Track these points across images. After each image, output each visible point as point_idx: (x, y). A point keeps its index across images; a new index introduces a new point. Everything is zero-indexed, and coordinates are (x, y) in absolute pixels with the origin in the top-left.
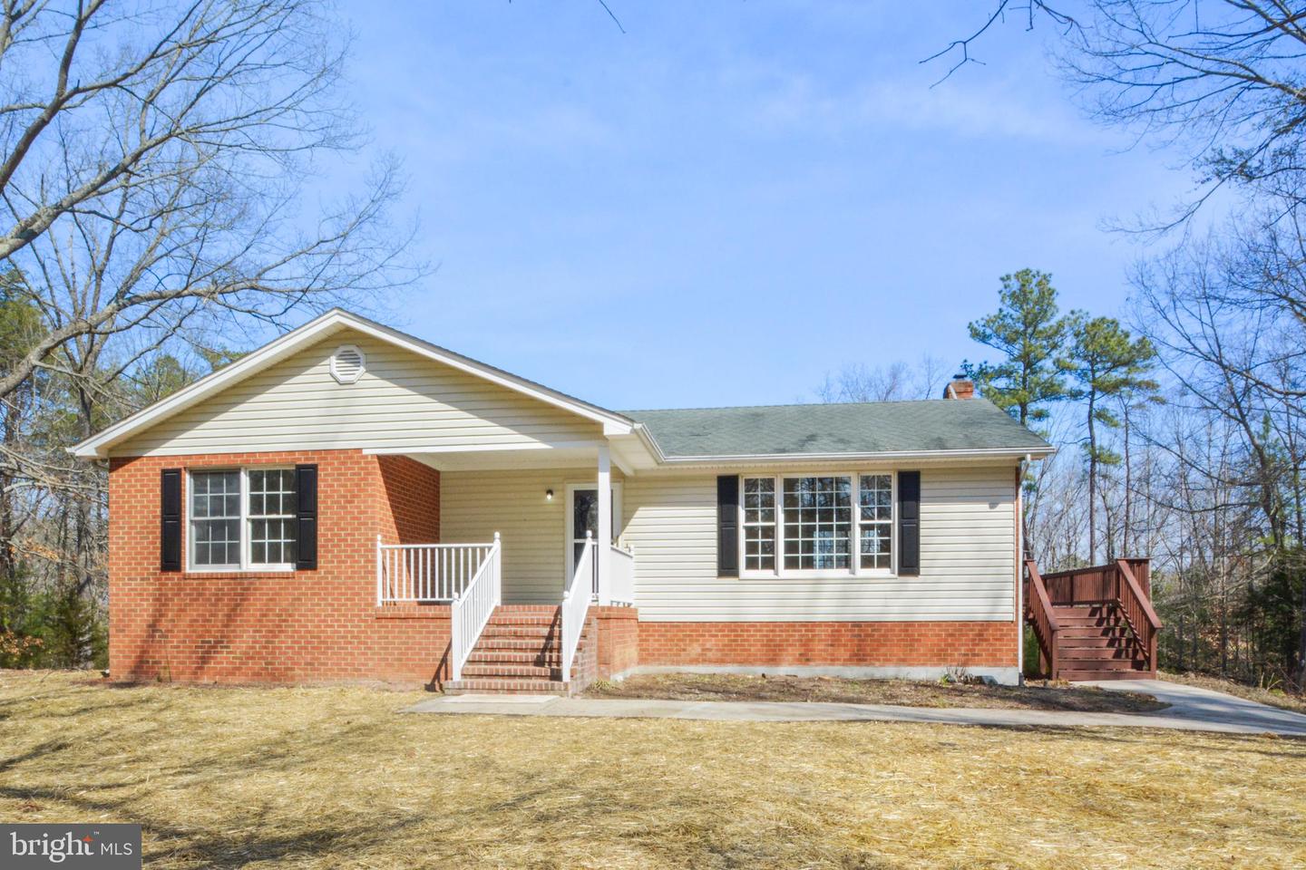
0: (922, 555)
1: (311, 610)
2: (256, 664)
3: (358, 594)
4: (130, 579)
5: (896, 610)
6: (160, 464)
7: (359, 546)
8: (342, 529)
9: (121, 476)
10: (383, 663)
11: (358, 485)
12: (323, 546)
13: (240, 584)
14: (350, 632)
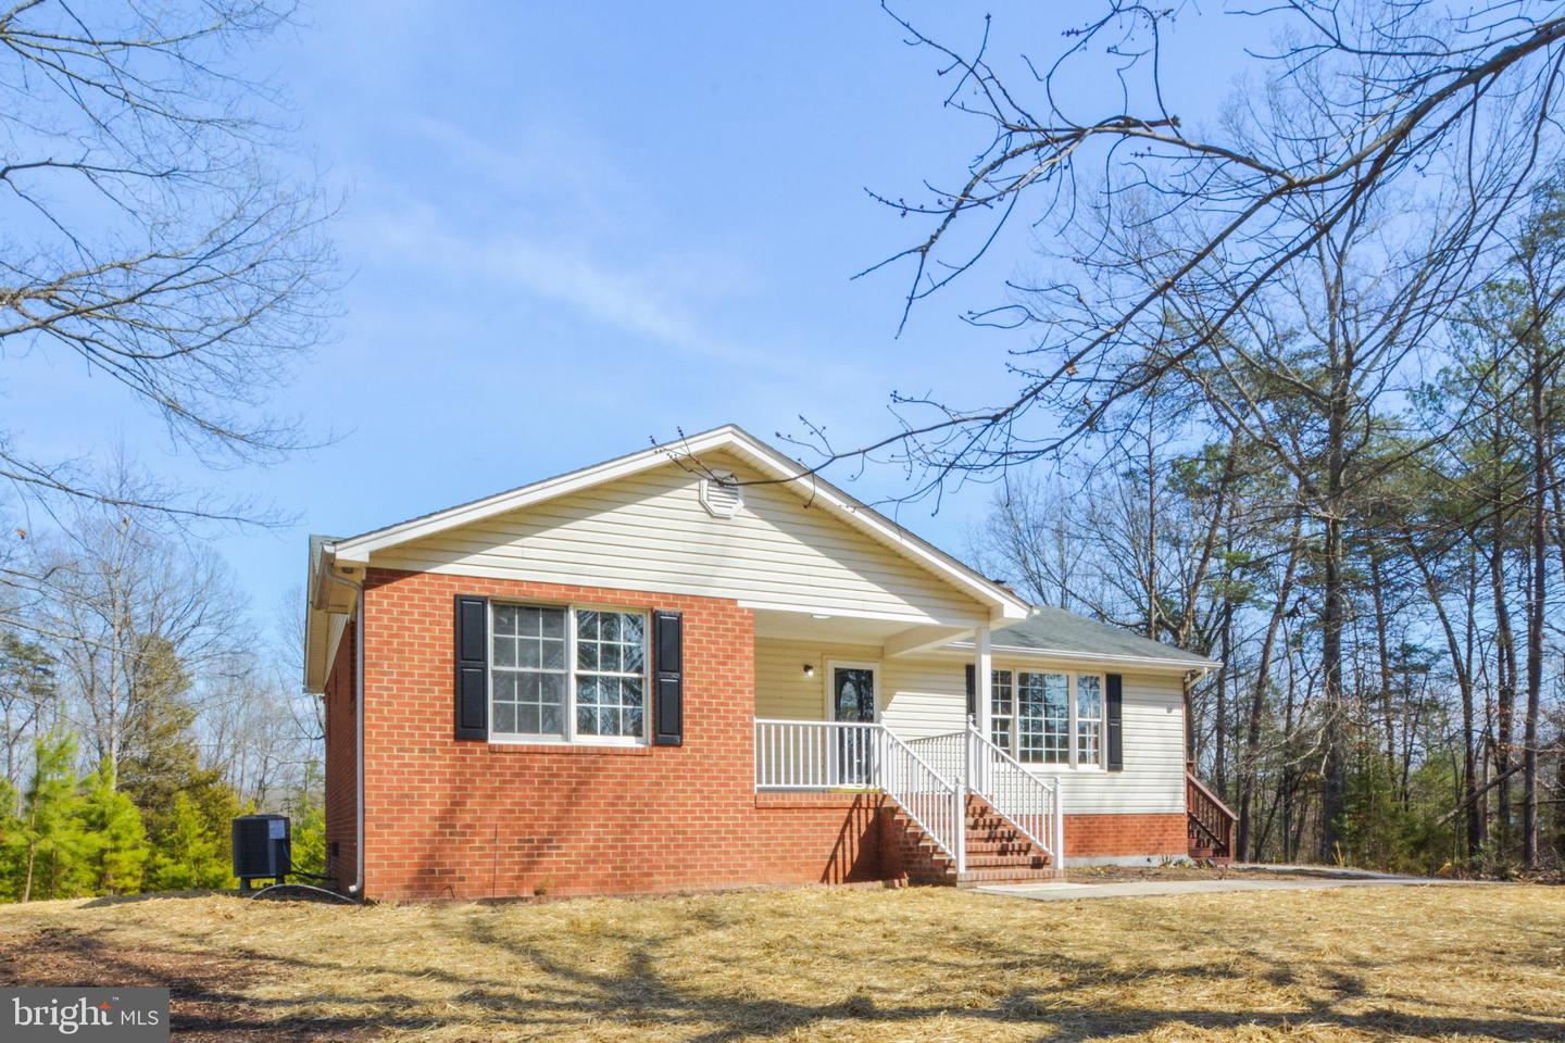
0: (1125, 753)
1: (674, 798)
2: (599, 869)
3: (734, 778)
4: (402, 750)
5: (1109, 803)
6: (451, 586)
7: (734, 719)
8: (714, 697)
9: (386, 596)
10: (764, 863)
11: (732, 644)
12: (690, 717)
13: (576, 762)
14: (723, 825)
